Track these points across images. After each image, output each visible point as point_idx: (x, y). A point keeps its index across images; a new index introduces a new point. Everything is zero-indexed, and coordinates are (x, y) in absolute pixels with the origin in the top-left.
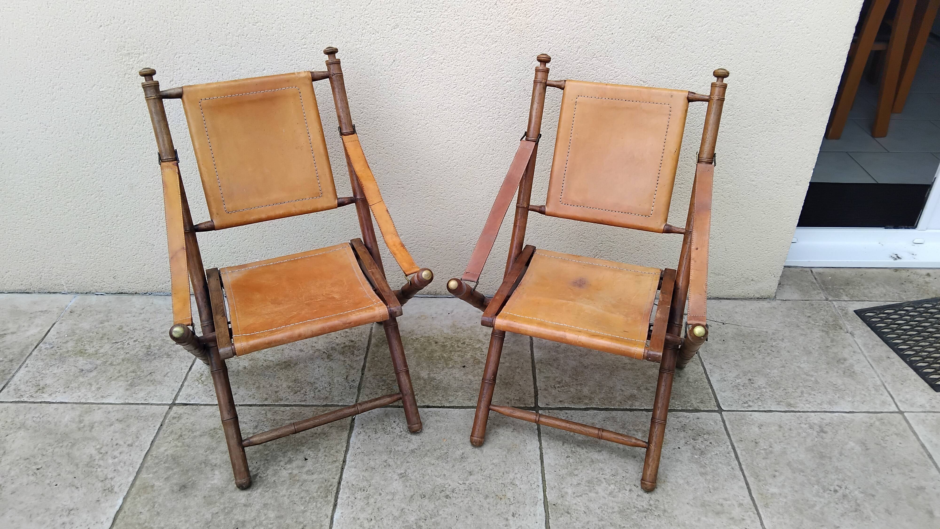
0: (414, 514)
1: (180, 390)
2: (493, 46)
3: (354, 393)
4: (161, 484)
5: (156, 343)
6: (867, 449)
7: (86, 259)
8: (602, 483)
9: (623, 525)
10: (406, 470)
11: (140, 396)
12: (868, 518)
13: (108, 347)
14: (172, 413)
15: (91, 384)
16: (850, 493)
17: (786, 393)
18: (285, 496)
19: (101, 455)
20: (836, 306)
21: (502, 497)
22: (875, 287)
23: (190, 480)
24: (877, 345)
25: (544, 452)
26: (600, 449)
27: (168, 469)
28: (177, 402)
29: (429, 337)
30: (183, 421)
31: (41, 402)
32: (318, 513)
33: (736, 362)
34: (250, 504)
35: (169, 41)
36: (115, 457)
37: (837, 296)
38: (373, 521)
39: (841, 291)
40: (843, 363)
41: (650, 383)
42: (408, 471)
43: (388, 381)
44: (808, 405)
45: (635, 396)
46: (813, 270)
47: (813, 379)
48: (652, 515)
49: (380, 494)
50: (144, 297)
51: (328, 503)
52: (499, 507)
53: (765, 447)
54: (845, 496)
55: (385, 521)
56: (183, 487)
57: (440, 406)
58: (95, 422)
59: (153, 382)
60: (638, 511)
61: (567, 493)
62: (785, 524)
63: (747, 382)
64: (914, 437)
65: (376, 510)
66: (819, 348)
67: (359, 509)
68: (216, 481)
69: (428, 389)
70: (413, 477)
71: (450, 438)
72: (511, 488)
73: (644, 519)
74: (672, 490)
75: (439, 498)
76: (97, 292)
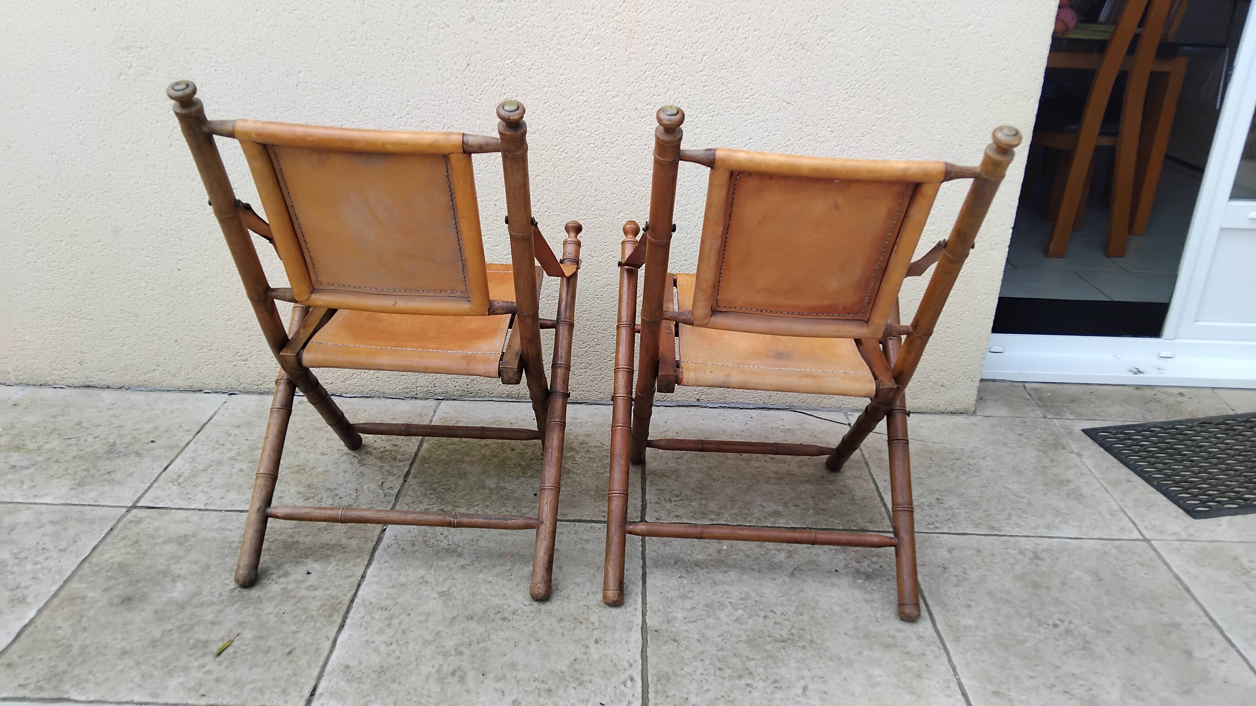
0: (454, 638)
1: (146, 491)
2: (595, 48)
3: (390, 502)
4: (97, 595)
5: (124, 441)
6: (1100, 580)
7: (45, 334)
8: (726, 607)
9: (751, 657)
10: (450, 589)
11: (90, 496)
12: (1101, 657)
13: (57, 443)
14: (130, 517)
15: (22, 482)
16: (1076, 628)
17: (988, 515)
18: (271, 613)
19: (17, 561)
20: (1057, 425)
21: (583, 621)
22: (1110, 406)
23: (140, 592)
24: (1113, 467)
25: (648, 571)
26: (726, 570)
27: (111, 578)
28: (139, 505)
29: (503, 443)
30: (143, 526)
32: (315, 635)
33: (919, 480)
34: (219, 621)
35: (181, 32)
36: (37, 564)
37: (1058, 414)
38: (394, 646)
39: (1064, 408)
40: (1066, 485)
41: (801, 499)
42: (453, 589)
43: (439, 490)
44: (1017, 529)
45: (779, 512)
46: (1027, 385)
47: (1025, 501)
48: (794, 646)
49: (409, 615)
50: (119, 392)
51: (332, 623)
52: (577, 631)
53: (957, 573)
54: (1068, 632)
55: (411, 646)
56: (127, 600)
58: (17, 524)
59: (111, 482)
61: (675, 618)
62: (983, 661)
63: (934, 501)
64: (1165, 568)
65: (400, 632)
66: (1034, 468)
67: (376, 631)
68: (175, 594)
69: (494, 499)
70: (459, 596)
71: (517, 553)
72: (598, 611)
73: (783, 650)
74: (824, 617)
75: (493, 621)
76: (55, 384)
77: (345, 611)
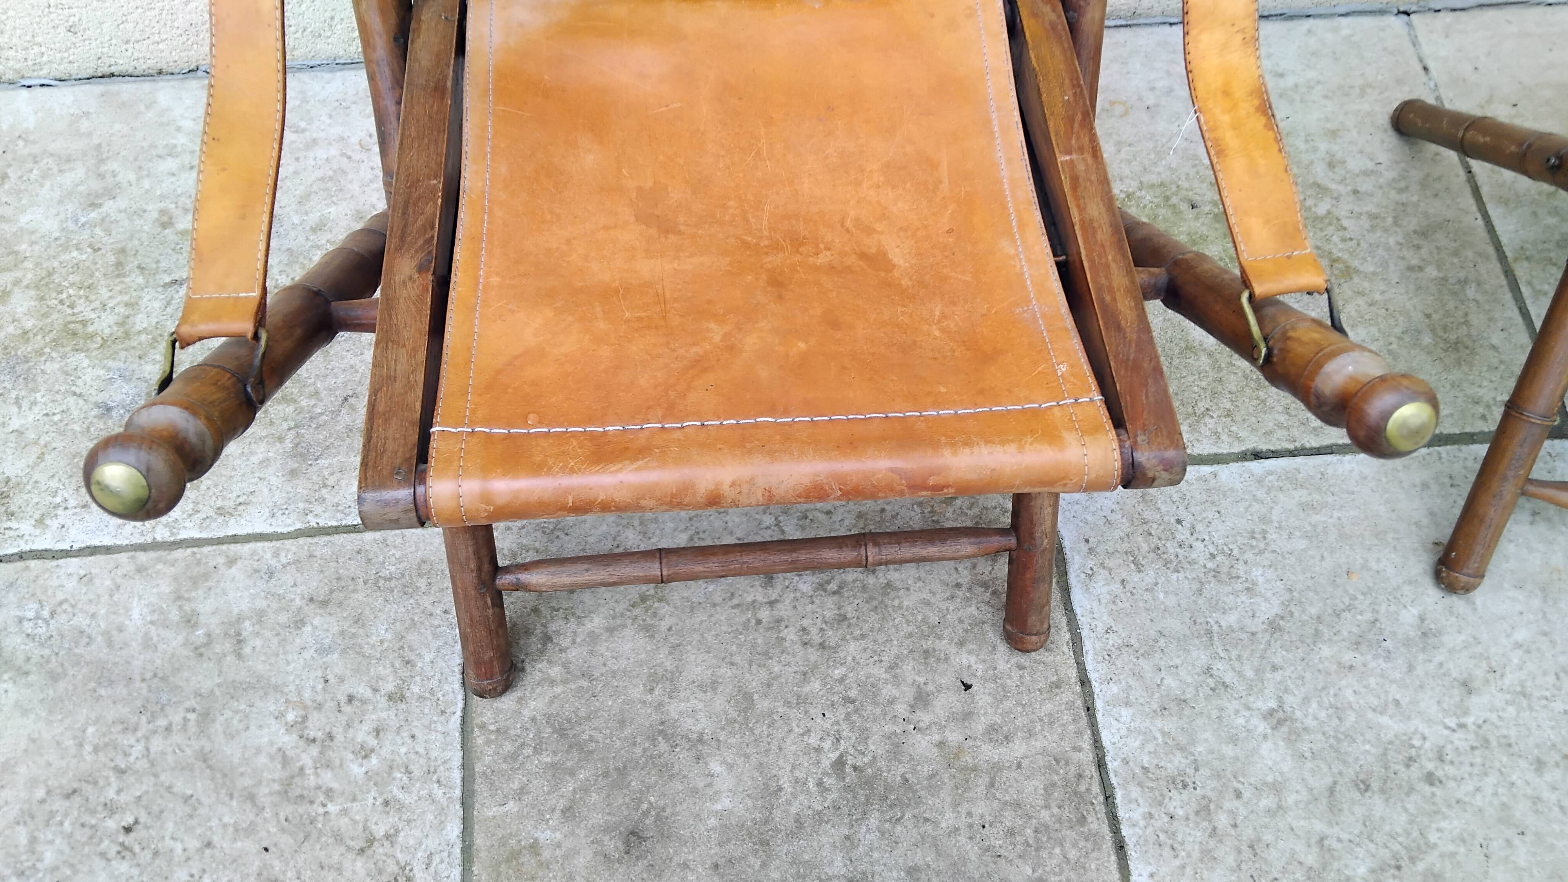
0: (1360, 852)
4: (558, 836)
10: (1280, 699)
13: (157, 305)
18: (956, 830)
19: (314, 750)
23: (645, 806)
27: (557, 772)
29: (1162, 184)
31: (21, 556)
36: (365, 753)
42: (1289, 699)
49: (1238, 795)
51: (1095, 840)
57: (1291, 447)
58: (240, 619)
65: (1247, 854)
67: (1196, 854)
68: (725, 803)
70: (1310, 722)
71: (1365, 567)
75: (1411, 790)
76: (23, 77)
77: (1101, 798)
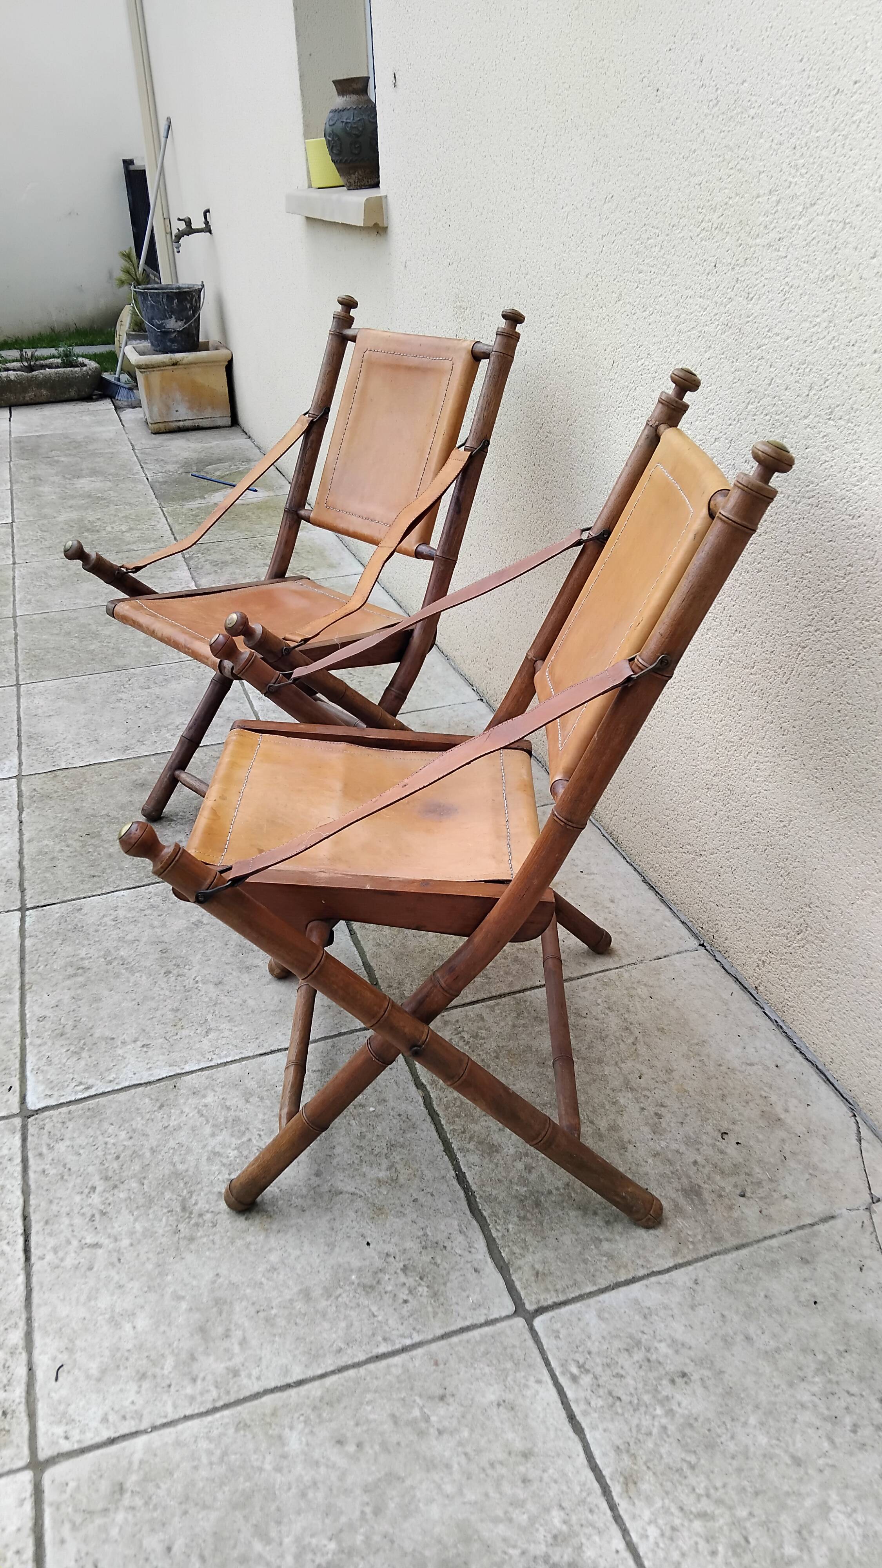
0: (131, 952)
17: (679, 1471)
21: (178, 1026)
33: (740, 1337)
38: (113, 923)
44: (654, 1531)
48: (177, 1220)
52: (158, 1027)
55: (115, 932)
60: (184, 1200)
61: (204, 1096)
63: (671, 1368)
65: (133, 919)
67: (132, 906)
70: (194, 934)
72: (197, 1032)
74: (245, 1243)
